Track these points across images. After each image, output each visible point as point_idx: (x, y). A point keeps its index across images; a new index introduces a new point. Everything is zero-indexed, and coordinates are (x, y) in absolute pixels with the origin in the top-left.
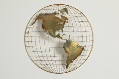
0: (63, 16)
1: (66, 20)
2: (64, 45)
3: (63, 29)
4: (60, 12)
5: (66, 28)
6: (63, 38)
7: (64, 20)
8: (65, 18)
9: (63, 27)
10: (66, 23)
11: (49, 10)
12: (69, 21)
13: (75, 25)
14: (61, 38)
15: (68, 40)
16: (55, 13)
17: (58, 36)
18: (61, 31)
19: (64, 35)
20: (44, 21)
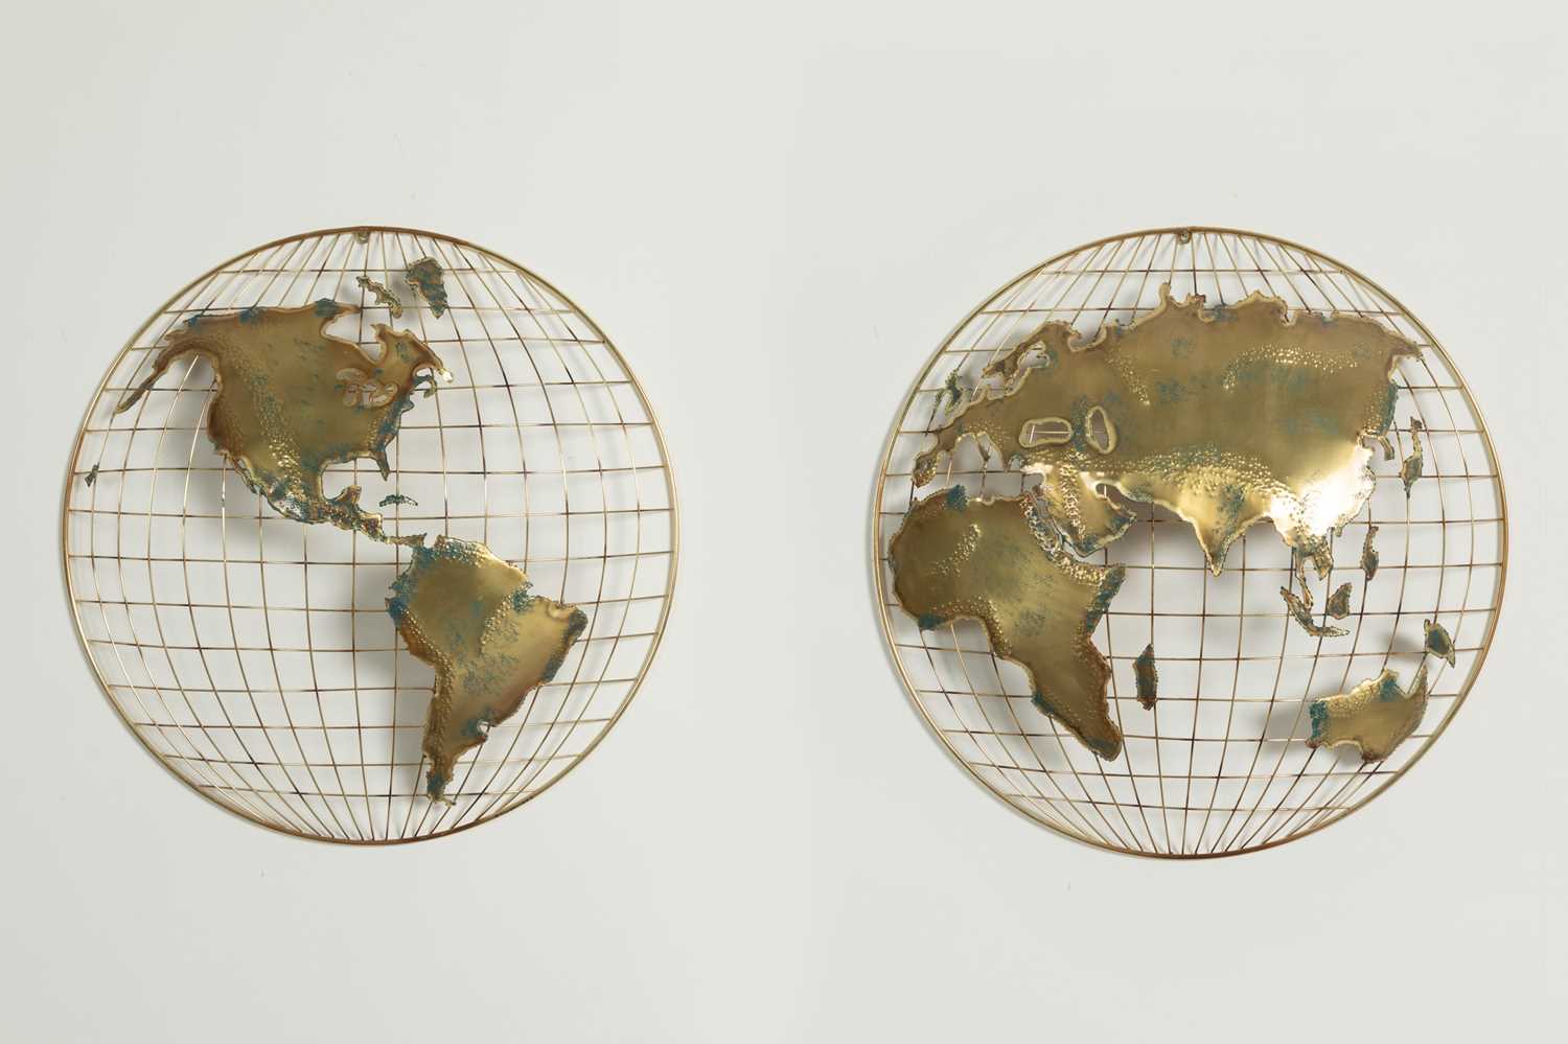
0: (399, 328)
1: (417, 364)
2: (392, 594)
3: (390, 450)
4: (371, 298)
5: (410, 446)
6: (388, 529)
7: (405, 368)
8: (413, 354)
9: (389, 430)
10: (417, 397)
11: (283, 282)
12: (443, 378)
13: (495, 411)
14: (372, 527)
15: (429, 543)
16: (327, 310)
17: (346, 512)
18: (367, 463)
19: (396, 499)
20: (229, 374)
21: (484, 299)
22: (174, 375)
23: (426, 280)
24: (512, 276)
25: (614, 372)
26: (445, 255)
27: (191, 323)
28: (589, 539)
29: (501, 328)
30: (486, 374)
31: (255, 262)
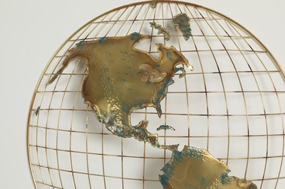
0: (168, 45)
1: (176, 62)
2: (162, 173)
3: (162, 103)
4: (156, 32)
5: (172, 102)
6: (160, 141)
7: (170, 65)
8: (175, 58)
9: (162, 94)
10: (175, 78)
11: (117, 26)
12: (188, 69)
13: (214, 84)
14: (153, 140)
15: (180, 149)
16: (136, 37)
17: (141, 133)
18: (152, 109)
19: (165, 127)
20: (92, 67)
21: (208, 32)
22: (72, 67)
23: (182, 23)
24: (222, 22)
25: (272, 67)
26: (191, 12)
27: (79, 45)
28: (259, 147)
29: (217, 45)
30: (209, 67)
31: (107, 18)
